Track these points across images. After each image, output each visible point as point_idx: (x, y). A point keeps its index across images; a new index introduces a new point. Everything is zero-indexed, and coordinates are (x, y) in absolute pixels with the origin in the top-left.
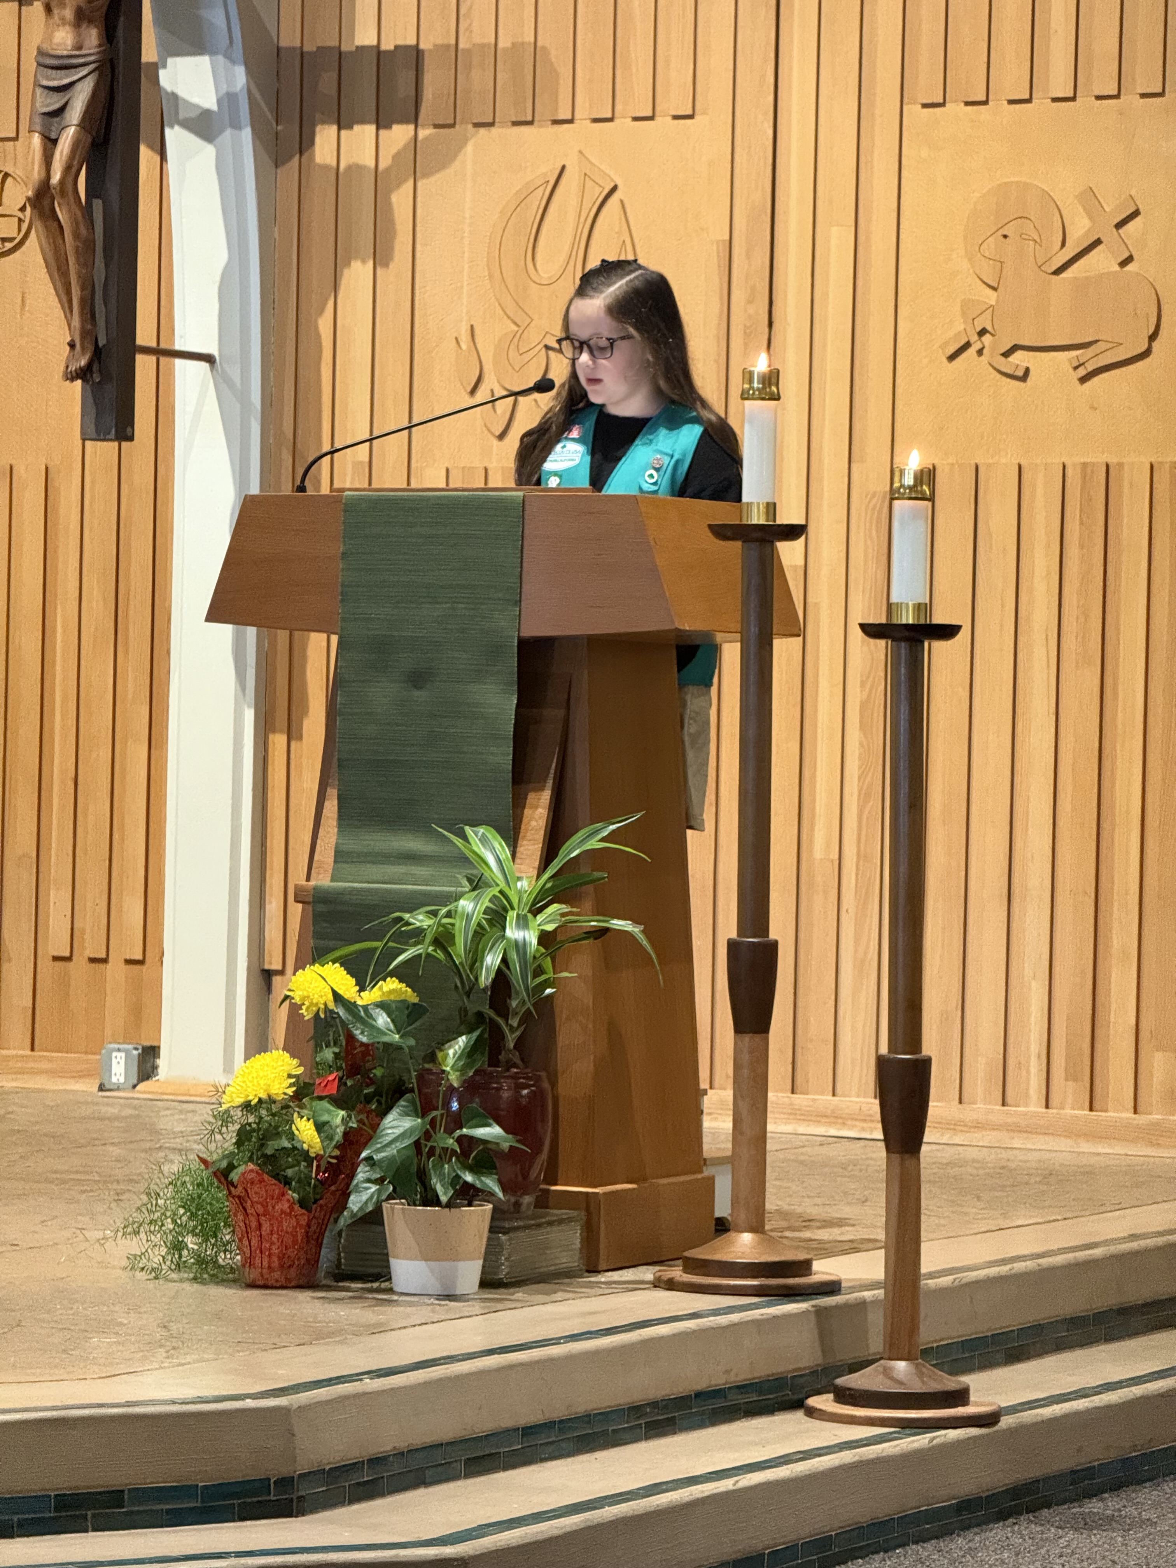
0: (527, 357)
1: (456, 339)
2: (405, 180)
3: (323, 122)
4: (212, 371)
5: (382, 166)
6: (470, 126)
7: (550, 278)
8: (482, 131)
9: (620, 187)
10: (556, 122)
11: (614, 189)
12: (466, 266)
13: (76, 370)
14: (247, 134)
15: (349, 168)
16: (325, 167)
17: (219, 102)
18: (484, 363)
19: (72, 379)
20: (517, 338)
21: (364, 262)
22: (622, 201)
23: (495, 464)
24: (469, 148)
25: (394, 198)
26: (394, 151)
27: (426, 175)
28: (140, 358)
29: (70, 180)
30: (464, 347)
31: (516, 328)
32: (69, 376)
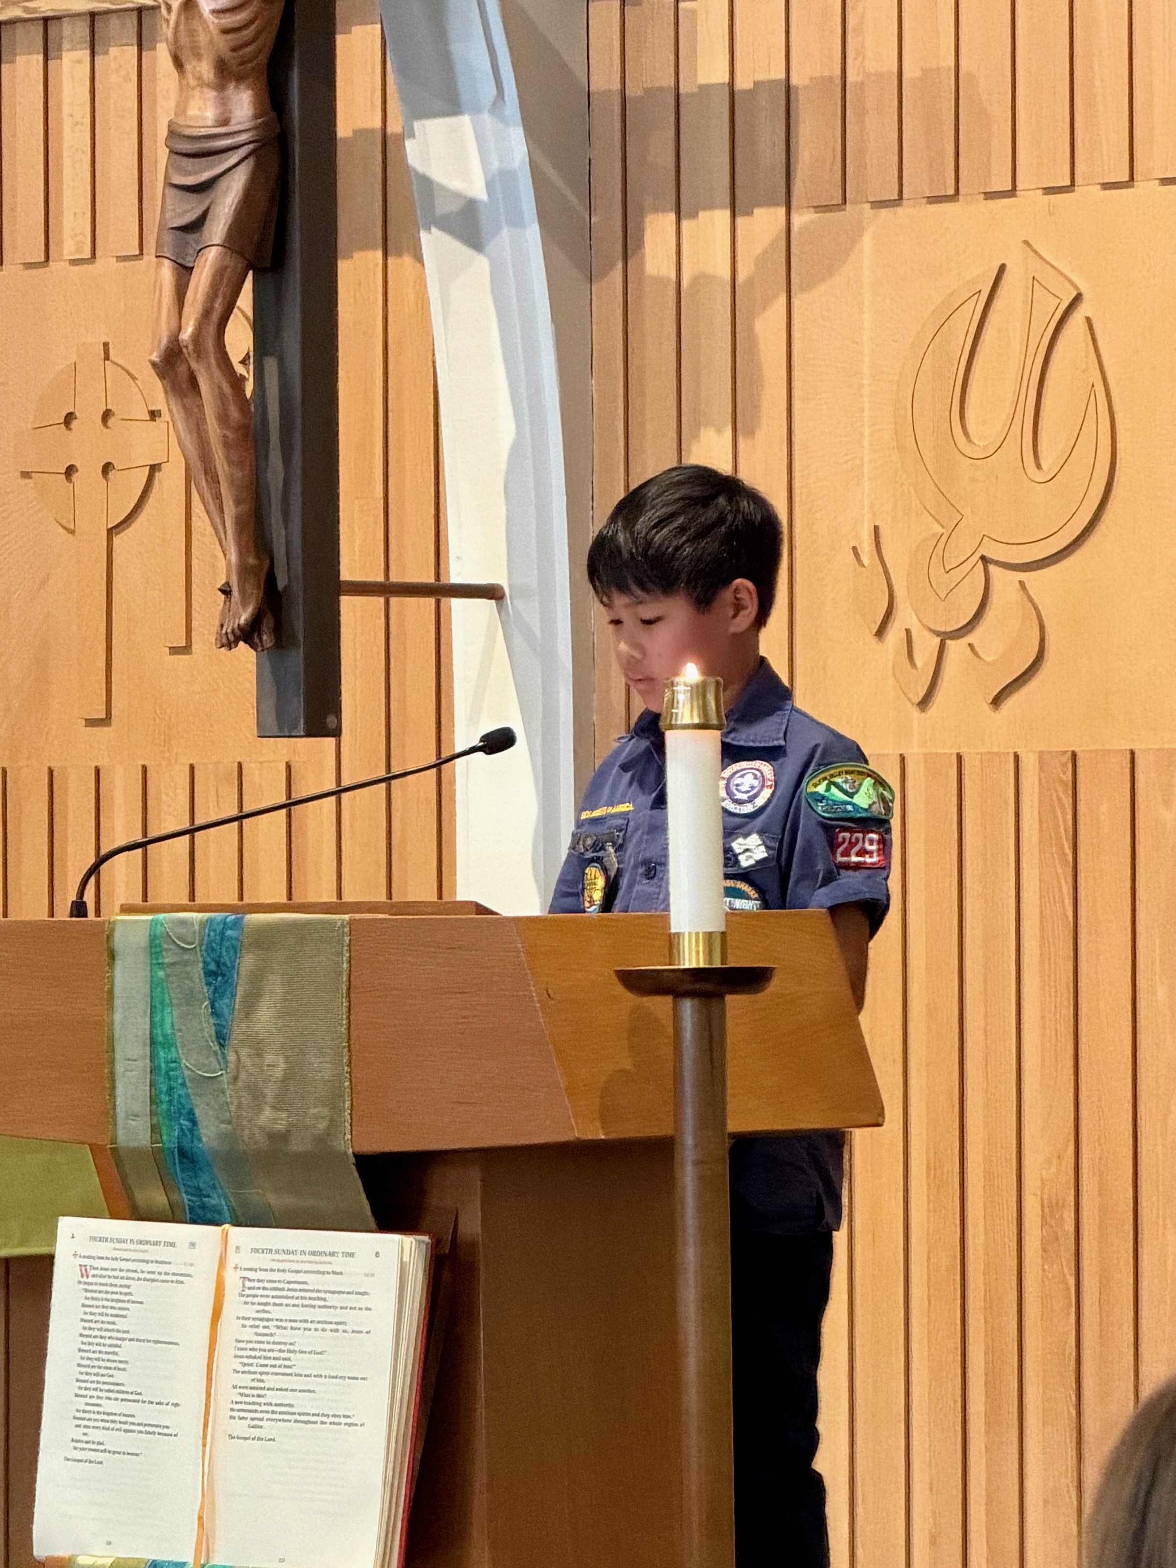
0: (956, 575)
1: (855, 549)
2: (775, 297)
3: (656, 210)
4: (499, 612)
5: (741, 278)
6: (867, 206)
7: (985, 448)
8: (884, 212)
9: (1086, 297)
10: (990, 196)
11: (1078, 298)
12: (867, 431)
13: (233, 631)
14: (533, 233)
15: (696, 280)
16: (659, 281)
17: (489, 186)
18: (896, 588)
19: (230, 645)
20: (942, 543)
21: (719, 430)
22: (1088, 320)
23: (915, 750)
24: (867, 242)
25: (759, 326)
26: (758, 249)
27: (807, 287)
28: (348, 604)
29: (212, 330)
30: (866, 561)
31: (941, 530)
32: (224, 640)
